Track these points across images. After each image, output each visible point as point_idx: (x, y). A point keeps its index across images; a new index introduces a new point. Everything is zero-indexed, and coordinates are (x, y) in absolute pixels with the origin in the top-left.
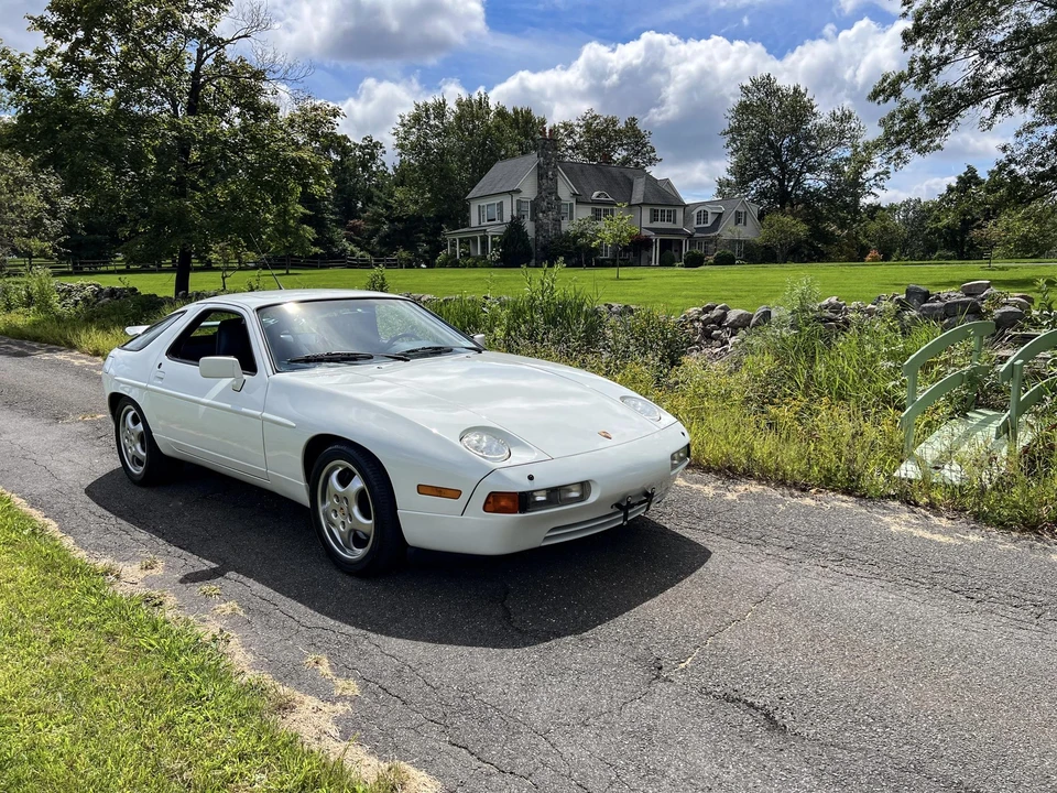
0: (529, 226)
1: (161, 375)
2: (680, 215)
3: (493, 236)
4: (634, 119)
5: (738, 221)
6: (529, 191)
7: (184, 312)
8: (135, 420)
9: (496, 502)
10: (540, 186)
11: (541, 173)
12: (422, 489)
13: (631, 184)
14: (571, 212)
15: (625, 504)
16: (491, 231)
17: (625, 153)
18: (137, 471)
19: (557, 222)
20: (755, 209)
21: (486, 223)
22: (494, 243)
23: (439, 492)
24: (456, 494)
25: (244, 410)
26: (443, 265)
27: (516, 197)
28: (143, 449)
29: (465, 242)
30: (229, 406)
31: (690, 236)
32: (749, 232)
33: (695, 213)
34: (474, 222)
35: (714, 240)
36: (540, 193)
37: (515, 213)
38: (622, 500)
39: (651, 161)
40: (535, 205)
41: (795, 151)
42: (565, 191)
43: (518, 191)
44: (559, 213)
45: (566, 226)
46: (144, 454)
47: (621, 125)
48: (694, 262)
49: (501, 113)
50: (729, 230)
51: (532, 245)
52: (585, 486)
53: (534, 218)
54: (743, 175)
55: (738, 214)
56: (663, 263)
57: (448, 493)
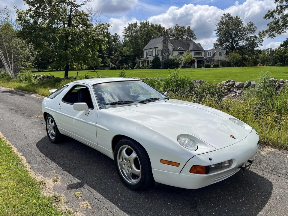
0: (160, 57)
1: (60, 108)
2: (203, 53)
3: (150, 60)
4: (189, 27)
5: (220, 55)
6: (160, 47)
7: (68, 86)
8: (52, 122)
9: (195, 169)
10: (163, 46)
11: (164, 43)
12: (162, 161)
13: (189, 45)
14: (172, 53)
15: (243, 167)
16: (150, 59)
17: (187, 36)
18: (53, 138)
19: (168, 56)
20: (225, 52)
21: (148, 57)
22: (150, 62)
23: (170, 163)
24: (178, 165)
25: (89, 122)
26: (136, 69)
27: (157, 49)
28: (55, 131)
29: (142, 62)
30: (84, 120)
31: (206, 59)
32: (223, 58)
33: (207, 53)
34: (145, 56)
35: (213, 60)
36: (163, 48)
37: (156, 54)
39: (194, 38)
40: (162, 51)
41: (236, 35)
42: (170, 47)
43: (157, 48)
44: (169, 53)
45: (170, 57)
46: (55, 133)
47: (186, 29)
48: (208, 67)
49: (152, 26)
50: (217, 58)
51: (161, 62)
52: (230, 162)
53: (162, 55)
54: (221, 42)
55: (220, 53)
56: (198, 67)
57: (174, 164)
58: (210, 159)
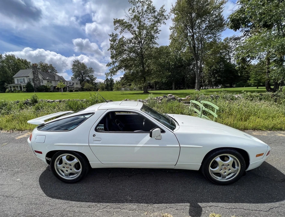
0: (33, 84)
2: (66, 83)
3: (23, 86)
4: (51, 64)
5: (77, 84)
6: (31, 77)
10: (34, 76)
11: (34, 73)
13: (55, 77)
14: (42, 81)
16: (22, 85)
17: (50, 71)
19: (39, 83)
20: (79, 82)
21: (20, 83)
26: (8, 92)
27: (28, 78)
29: (14, 87)
31: (68, 87)
32: (79, 86)
33: (69, 82)
34: (16, 82)
35: (73, 87)
36: (34, 77)
37: (28, 81)
39: (56, 73)
40: (33, 80)
41: (84, 73)
42: (40, 77)
43: (28, 76)
44: (40, 81)
45: (41, 84)
47: (49, 65)
48: (71, 91)
49: (19, 59)
50: (75, 86)
51: (34, 88)
53: (33, 82)
54: (76, 77)
55: (77, 83)
56: (64, 91)
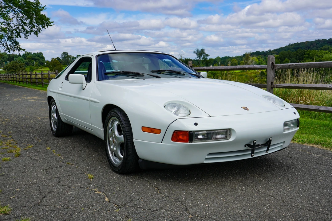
1: (62, 86)
9: (177, 136)
12: (144, 129)
15: (252, 144)
23: (152, 130)
38: (251, 142)
57: (156, 131)
58: (196, 124)
